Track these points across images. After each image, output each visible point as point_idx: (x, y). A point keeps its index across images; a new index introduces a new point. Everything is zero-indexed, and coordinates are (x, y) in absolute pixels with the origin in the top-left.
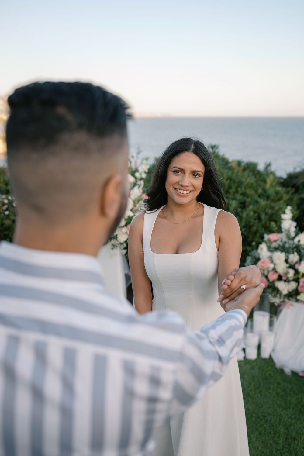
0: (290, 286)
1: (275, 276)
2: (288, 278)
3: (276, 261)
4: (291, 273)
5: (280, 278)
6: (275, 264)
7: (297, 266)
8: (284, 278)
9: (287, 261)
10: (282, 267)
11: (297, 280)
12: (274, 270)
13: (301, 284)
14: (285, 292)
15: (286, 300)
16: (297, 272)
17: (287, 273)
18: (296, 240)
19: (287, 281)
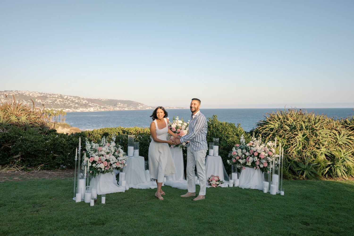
0: (243, 160)
1: (238, 158)
2: (243, 158)
3: (238, 152)
4: (243, 156)
5: (240, 158)
6: (238, 153)
7: (245, 154)
8: (241, 158)
9: (242, 152)
10: (240, 154)
11: (245, 158)
12: (238, 155)
13: (247, 159)
14: (242, 163)
15: (243, 166)
16: (245, 155)
17: (242, 156)
18: (245, 145)
19: (242, 159)
